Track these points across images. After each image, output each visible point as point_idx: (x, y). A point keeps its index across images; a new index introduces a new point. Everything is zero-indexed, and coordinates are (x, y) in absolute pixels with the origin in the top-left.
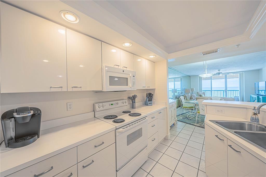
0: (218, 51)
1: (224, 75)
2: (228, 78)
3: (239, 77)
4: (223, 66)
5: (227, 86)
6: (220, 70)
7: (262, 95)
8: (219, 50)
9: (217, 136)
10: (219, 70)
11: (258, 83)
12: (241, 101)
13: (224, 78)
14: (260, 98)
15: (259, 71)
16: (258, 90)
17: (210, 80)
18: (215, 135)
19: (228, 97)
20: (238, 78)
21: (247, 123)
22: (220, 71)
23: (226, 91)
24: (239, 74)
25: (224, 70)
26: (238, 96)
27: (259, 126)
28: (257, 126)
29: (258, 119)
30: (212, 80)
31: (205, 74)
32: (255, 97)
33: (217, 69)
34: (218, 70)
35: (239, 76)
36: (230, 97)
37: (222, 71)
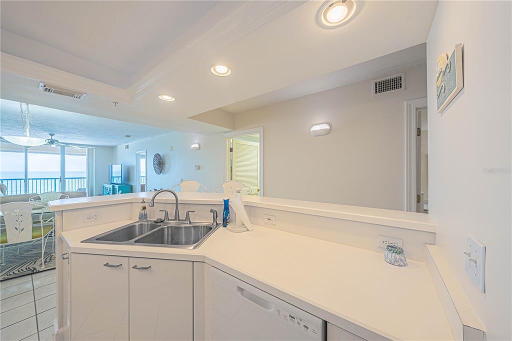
0: (82, 98)
1: (60, 147)
2: (67, 154)
3: (87, 154)
4: (64, 127)
5: (66, 171)
6: (54, 135)
7: (117, 184)
8: (85, 95)
9: (107, 265)
10: (52, 135)
11: (112, 166)
12: (89, 196)
13: (60, 153)
14: (116, 188)
15: (113, 148)
16: (111, 177)
17: (24, 154)
18: (104, 265)
19: (67, 190)
20: (85, 155)
21: (137, 224)
22: (54, 138)
23: (62, 179)
24: (87, 149)
25: (63, 135)
26: (85, 187)
27: (150, 223)
28: (148, 224)
29: (147, 215)
30: (28, 154)
31: (26, 136)
32: (110, 187)
33: (48, 131)
34: (50, 134)
35: (87, 152)
36: (71, 190)
37: (59, 137)
